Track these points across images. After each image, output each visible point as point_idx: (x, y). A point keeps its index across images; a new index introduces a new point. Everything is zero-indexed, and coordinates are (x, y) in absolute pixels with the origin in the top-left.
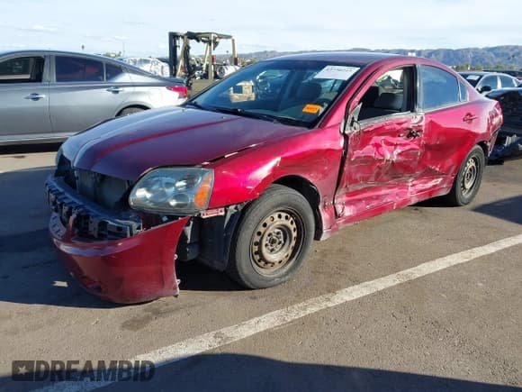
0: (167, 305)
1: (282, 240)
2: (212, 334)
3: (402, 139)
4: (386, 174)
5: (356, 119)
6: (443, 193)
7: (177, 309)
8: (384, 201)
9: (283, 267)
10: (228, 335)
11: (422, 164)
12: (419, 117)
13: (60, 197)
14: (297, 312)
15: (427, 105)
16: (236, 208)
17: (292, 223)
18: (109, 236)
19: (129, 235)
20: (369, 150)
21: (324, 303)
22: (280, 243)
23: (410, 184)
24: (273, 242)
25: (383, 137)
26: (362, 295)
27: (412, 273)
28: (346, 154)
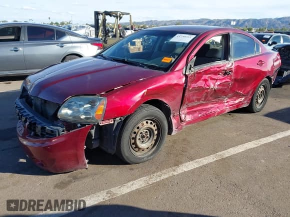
0: (81, 174)
1: (148, 136)
2: (106, 191)
3: (220, 76)
4: (211, 96)
5: (193, 66)
6: (245, 106)
7: (87, 176)
8: (210, 112)
9: (149, 151)
10: (115, 192)
11: (232, 90)
12: (231, 64)
13: (22, 111)
14: (155, 178)
15: (236, 56)
16: (120, 119)
17: (154, 126)
18: (47, 136)
19: (57, 135)
20: (201, 83)
21: (172, 173)
22: (147, 137)
23: (226, 101)
24: (143, 137)
25: (209, 76)
26: (194, 167)
27: (224, 154)
28: (186, 86)
